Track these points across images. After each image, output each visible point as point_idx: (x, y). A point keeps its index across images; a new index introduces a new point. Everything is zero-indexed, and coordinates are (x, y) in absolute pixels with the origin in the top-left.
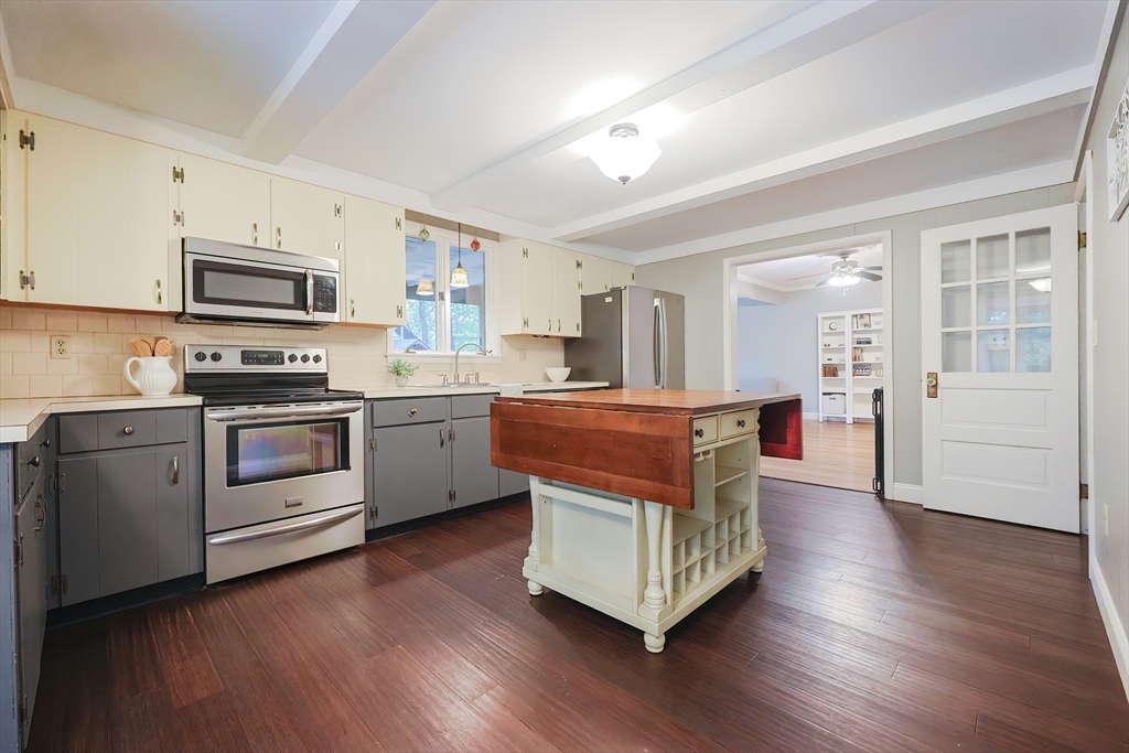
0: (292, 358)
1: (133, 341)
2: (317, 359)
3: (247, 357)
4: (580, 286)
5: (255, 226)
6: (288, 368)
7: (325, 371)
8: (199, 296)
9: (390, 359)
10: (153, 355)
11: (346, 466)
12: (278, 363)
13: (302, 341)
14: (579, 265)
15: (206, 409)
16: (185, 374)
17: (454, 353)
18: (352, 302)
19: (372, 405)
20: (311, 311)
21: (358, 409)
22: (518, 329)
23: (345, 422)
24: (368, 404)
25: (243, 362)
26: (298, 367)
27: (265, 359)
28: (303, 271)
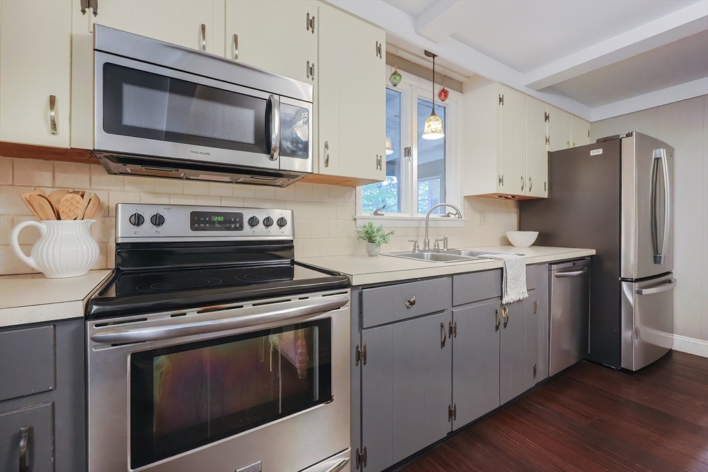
0: (253, 222)
1: (27, 195)
2: (282, 223)
3: (199, 220)
4: (547, 140)
5: (203, 27)
6: (248, 234)
7: (291, 238)
8: (113, 123)
9: (360, 223)
10: (59, 218)
11: (326, 397)
12: (236, 229)
13: (265, 200)
14: (547, 118)
15: (90, 324)
16: (117, 244)
17: (425, 216)
18: (326, 146)
19: (361, 294)
20: (276, 155)
21: (343, 304)
22: (492, 188)
23: (325, 325)
24: (356, 293)
25: (193, 228)
26: (260, 234)
27: (219, 222)
28: (266, 96)
